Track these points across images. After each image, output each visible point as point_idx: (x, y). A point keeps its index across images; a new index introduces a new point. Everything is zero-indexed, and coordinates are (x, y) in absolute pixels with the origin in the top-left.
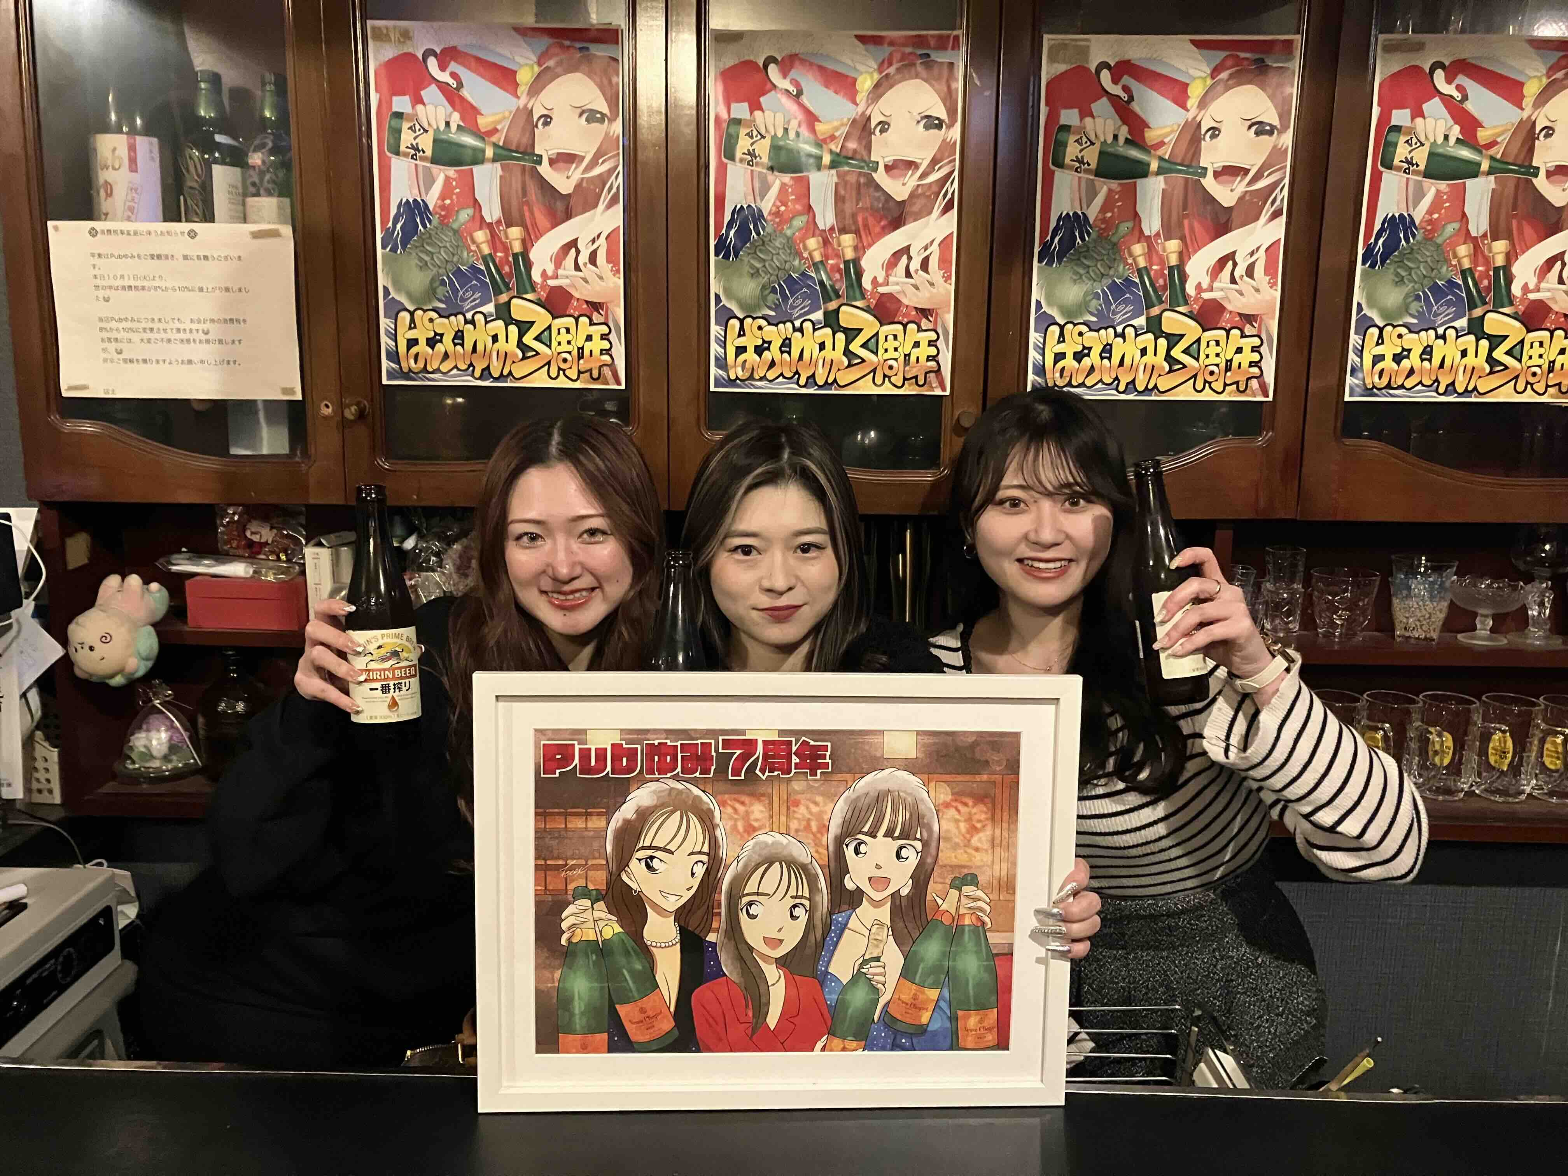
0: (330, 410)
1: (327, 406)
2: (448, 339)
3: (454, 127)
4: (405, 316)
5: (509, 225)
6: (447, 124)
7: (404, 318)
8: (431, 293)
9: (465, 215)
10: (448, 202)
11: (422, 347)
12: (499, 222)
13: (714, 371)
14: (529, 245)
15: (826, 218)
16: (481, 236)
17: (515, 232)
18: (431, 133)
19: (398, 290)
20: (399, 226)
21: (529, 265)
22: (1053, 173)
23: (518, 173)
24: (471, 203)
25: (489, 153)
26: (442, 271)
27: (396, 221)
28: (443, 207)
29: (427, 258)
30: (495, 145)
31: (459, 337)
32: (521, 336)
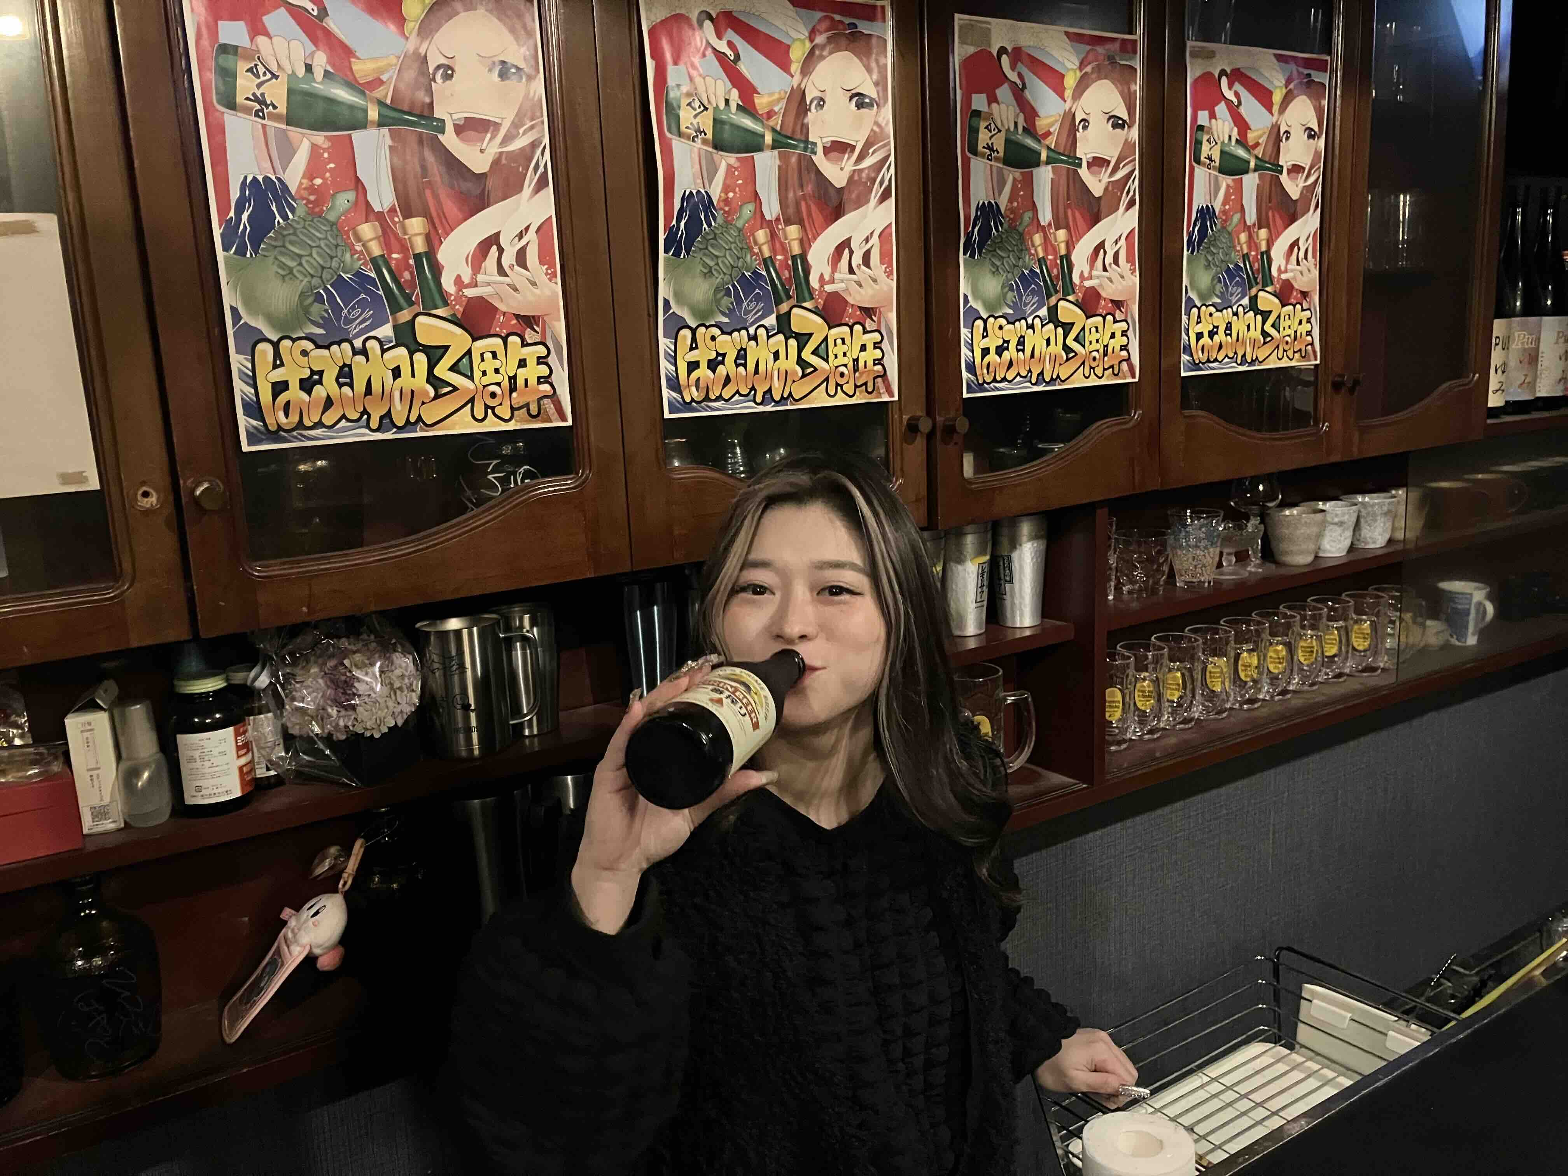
0: (153, 499)
1: (146, 494)
2: (329, 378)
3: (319, 74)
4: (265, 350)
5: (408, 215)
6: (309, 68)
7: (264, 352)
8: (302, 314)
9: (344, 200)
10: (318, 181)
11: (295, 393)
12: (392, 210)
13: (667, 394)
14: (436, 243)
15: (771, 209)
16: (367, 230)
17: (416, 225)
18: (283, 79)
19: (253, 310)
20: (245, 217)
21: (436, 270)
22: (969, 159)
23: (412, 141)
24: (352, 185)
25: (373, 114)
26: (315, 281)
27: (239, 211)
28: (311, 189)
29: (292, 264)
30: (381, 103)
31: (345, 374)
32: (431, 367)
